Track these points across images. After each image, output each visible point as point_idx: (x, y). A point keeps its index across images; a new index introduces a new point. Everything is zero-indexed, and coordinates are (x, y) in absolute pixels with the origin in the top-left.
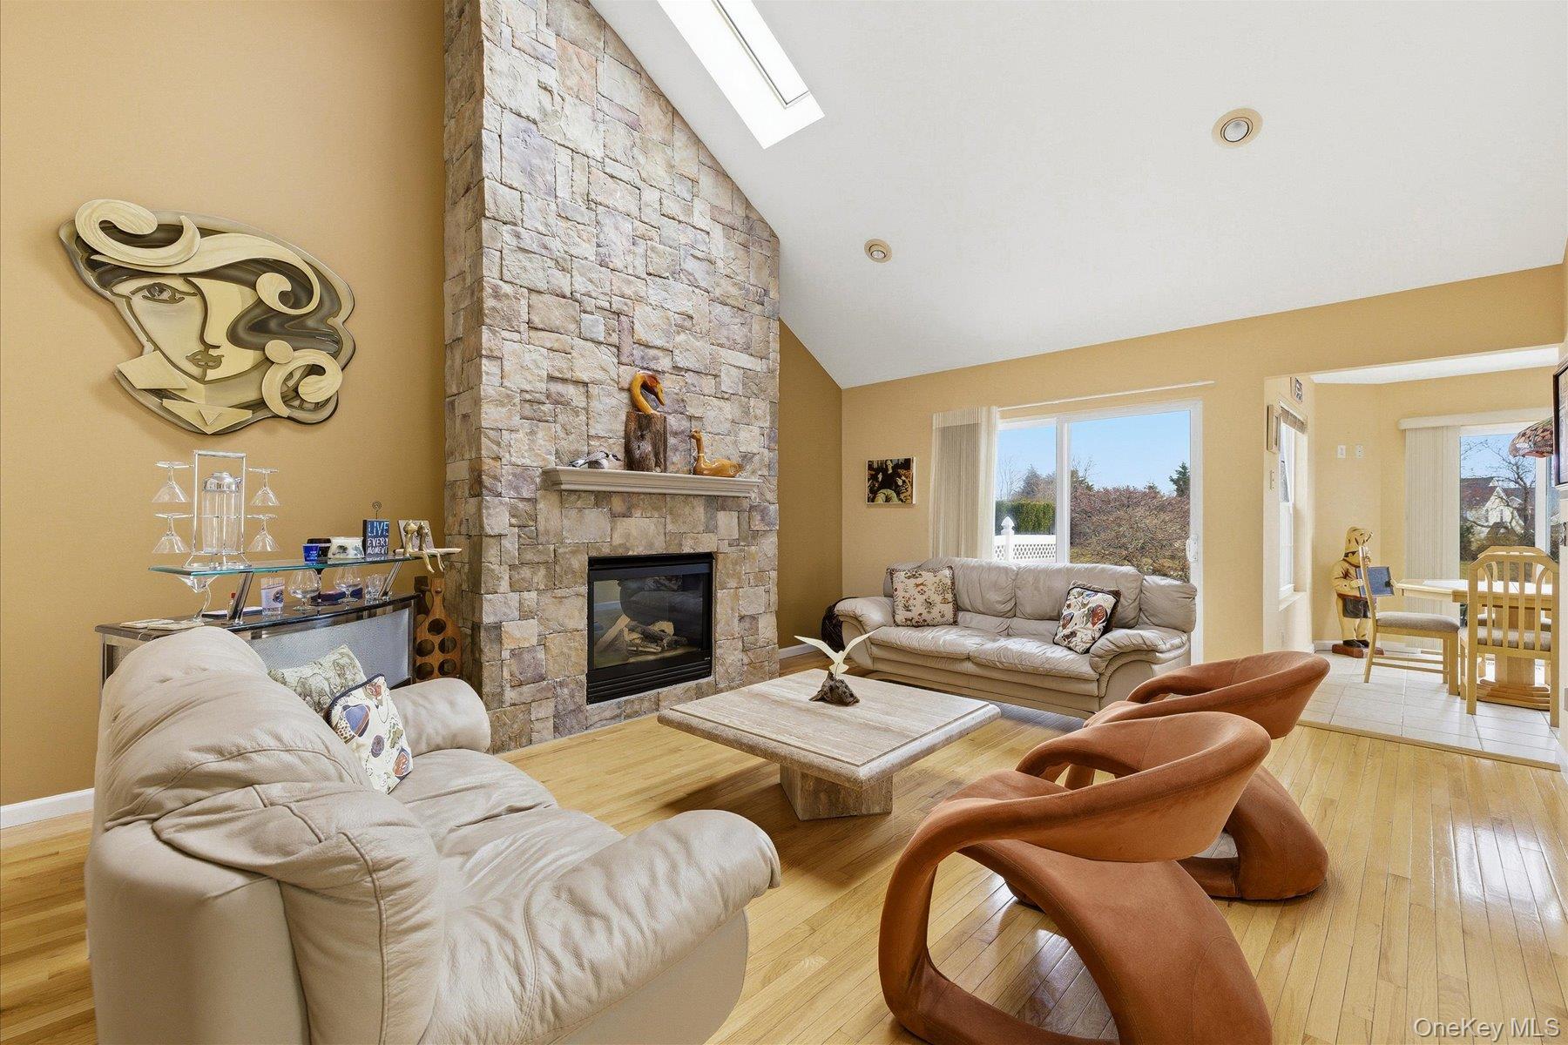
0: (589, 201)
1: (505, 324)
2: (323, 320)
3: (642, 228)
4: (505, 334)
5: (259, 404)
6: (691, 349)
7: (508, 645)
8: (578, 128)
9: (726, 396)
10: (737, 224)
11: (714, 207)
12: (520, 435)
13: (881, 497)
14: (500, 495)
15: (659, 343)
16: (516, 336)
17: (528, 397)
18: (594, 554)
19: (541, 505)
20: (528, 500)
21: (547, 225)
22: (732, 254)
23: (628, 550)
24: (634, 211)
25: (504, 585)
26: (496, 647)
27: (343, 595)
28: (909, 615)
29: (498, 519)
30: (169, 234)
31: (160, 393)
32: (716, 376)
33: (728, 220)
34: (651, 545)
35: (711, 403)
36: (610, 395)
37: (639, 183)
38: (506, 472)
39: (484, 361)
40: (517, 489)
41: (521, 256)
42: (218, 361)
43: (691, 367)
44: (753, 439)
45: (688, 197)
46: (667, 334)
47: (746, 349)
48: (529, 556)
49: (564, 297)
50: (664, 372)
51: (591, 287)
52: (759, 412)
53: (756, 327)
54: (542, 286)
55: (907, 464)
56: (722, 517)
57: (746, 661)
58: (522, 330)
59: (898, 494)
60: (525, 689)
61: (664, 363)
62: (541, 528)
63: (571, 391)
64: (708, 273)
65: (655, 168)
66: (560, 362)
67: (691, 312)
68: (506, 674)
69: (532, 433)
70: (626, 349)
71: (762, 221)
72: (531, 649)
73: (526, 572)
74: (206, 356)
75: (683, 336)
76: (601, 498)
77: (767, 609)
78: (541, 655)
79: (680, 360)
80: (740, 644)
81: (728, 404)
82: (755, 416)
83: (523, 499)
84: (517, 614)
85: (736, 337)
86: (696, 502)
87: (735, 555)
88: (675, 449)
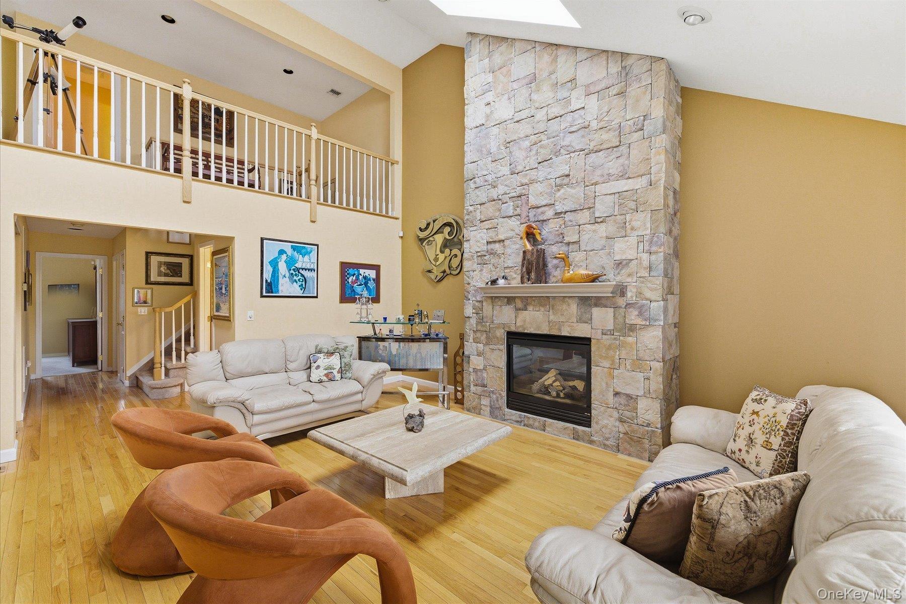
0: (507, 144)
1: (471, 224)
2: (458, 237)
3: (534, 138)
4: (471, 229)
5: (445, 271)
6: (569, 197)
7: (472, 366)
8: (502, 109)
9: (599, 220)
10: (611, 82)
11: (588, 86)
12: (477, 272)
14: (469, 299)
15: (544, 203)
16: (475, 228)
17: (479, 254)
18: (508, 330)
19: (484, 304)
20: (480, 301)
21: (487, 170)
22: (606, 109)
23: (524, 329)
24: (530, 131)
25: (471, 340)
26: (468, 365)
29: (468, 310)
30: (428, 225)
31: (429, 271)
32: (590, 208)
34: (538, 328)
35: (585, 229)
36: (515, 243)
37: (534, 113)
38: (471, 289)
40: (475, 296)
41: (477, 190)
42: (438, 260)
43: (568, 209)
45: (567, 94)
46: (550, 194)
47: (624, 175)
48: (479, 328)
49: (494, 201)
50: (549, 220)
52: (636, 224)
53: (634, 152)
54: (484, 200)
56: (596, 312)
57: (622, 429)
58: (477, 224)
60: (479, 388)
61: (549, 213)
62: (485, 315)
63: (497, 246)
64: (583, 137)
65: (545, 95)
66: (492, 235)
67: (567, 173)
68: (472, 379)
69: (481, 270)
70: (524, 215)
71: (641, 57)
72: (481, 370)
73: (478, 335)
74: (436, 258)
75: (562, 191)
76: (510, 300)
77: (647, 394)
78: (485, 375)
79: (559, 208)
80: (616, 414)
81: (603, 225)
82: (632, 229)
83: (477, 301)
84: (476, 353)
85: (611, 171)
86: (570, 301)
87: (608, 343)
88: (556, 267)
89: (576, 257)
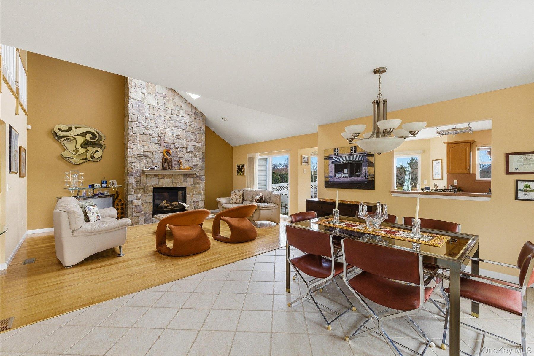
0: (154, 115)
1: (133, 142)
2: (99, 141)
3: (167, 118)
4: (133, 143)
5: (86, 159)
6: (179, 143)
7: (134, 205)
8: (151, 100)
9: (189, 152)
10: (193, 114)
11: (186, 111)
12: (137, 163)
13: (239, 174)
14: (132, 175)
15: (171, 142)
16: (136, 144)
17: (139, 155)
18: (154, 187)
19: (141, 177)
20: (139, 176)
21: (143, 121)
22: (191, 121)
23: (163, 186)
24: (165, 115)
25: (133, 193)
26: (131, 205)
27: (99, 194)
28: (232, 201)
29: (132, 180)
30: (70, 129)
31: (69, 158)
32: (186, 148)
33: (190, 113)
34: (169, 185)
35: (185, 154)
36: (158, 154)
37: (166, 109)
38: (134, 171)
39: (129, 149)
40: (136, 174)
41: (137, 128)
42: (78, 151)
43: (180, 146)
44: (197, 161)
45: (179, 110)
46: (173, 140)
47: (196, 141)
48: (139, 187)
49: (147, 135)
50: (172, 148)
51: (154, 132)
52: (199, 155)
53: (198, 136)
54: (142, 133)
55: (243, 166)
56: (188, 179)
58: (137, 142)
59: (242, 173)
60: (138, 214)
61: (173, 146)
62: (142, 181)
63: (149, 154)
64: (184, 126)
65: (171, 105)
66: (146, 148)
67: (179, 135)
68: (133, 210)
69: (140, 163)
70: (162, 144)
71: (200, 112)
72: (139, 206)
73: (138, 190)
74: (76, 151)
75: (177, 140)
76: (156, 175)
77: (201, 200)
78: (142, 207)
79: (177, 145)
80: (194, 207)
81: (190, 154)
82: (198, 156)
83: (137, 176)
84: (136, 199)
85: (192, 139)
86: (181, 176)
87: (192, 187)
88: (175, 164)
89: (183, 162)
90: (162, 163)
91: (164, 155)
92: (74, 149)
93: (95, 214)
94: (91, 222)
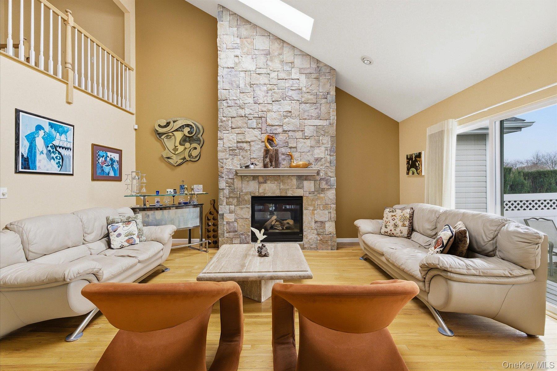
0: (251, 85)
1: (224, 129)
2: (197, 136)
3: (269, 87)
4: (224, 132)
5: (185, 158)
6: (291, 123)
7: (225, 220)
8: (248, 64)
9: (307, 137)
10: (312, 71)
11: (300, 69)
12: (229, 160)
13: (411, 172)
14: (223, 177)
15: (277, 124)
16: (227, 132)
17: (231, 149)
18: (253, 195)
19: (235, 180)
20: (231, 179)
21: (237, 97)
22: (310, 83)
23: (265, 194)
24: (267, 82)
25: (225, 203)
26: (222, 220)
29: (222, 184)
30: (168, 124)
31: (168, 158)
32: (302, 131)
33: (308, 71)
34: (274, 193)
35: (300, 141)
36: (258, 144)
37: (269, 72)
38: (225, 171)
39: (219, 140)
40: (228, 176)
41: (228, 108)
43: (291, 129)
44: (320, 152)
45: (289, 69)
46: (280, 120)
47: (318, 118)
48: (232, 195)
49: (242, 117)
50: (279, 133)
51: (251, 111)
52: (324, 142)
53: (323, 108)
54: (235, 115)
55: (419, 155)
56: (306, 183)
57: (319, 239)
58: (229, 130)
59: (417, 170)
60: (231, 234)
61: (280, 130)
62: (235, 187)
63: (244, 145)
64: (298, 94)
65: (276, 65)
66: (241, 137)
67: (290, 110)
68: (225, 229)
69: (233, 159)
70: (264, 129)
71: (326, 65)
72: (232, 222)
73: (231, 200)
74: (176, 149)
75: (287, 119)
76: (255, 178)
77: (330, 219)
78: (236, 224)
79: (286, 128)
80: (316, 232)
81: (309, 140)
82: (323, 143)
83: (230, 179)
84: (228, 212)
85: (312, 114)
86: (292, 178)
87: (312, 198)
88: (284, 160)
89: (296, 155)
90: (263, 157)
91: (266, 147)
92: (174, 147)
93: (123, 236)
94: (112, 249)
